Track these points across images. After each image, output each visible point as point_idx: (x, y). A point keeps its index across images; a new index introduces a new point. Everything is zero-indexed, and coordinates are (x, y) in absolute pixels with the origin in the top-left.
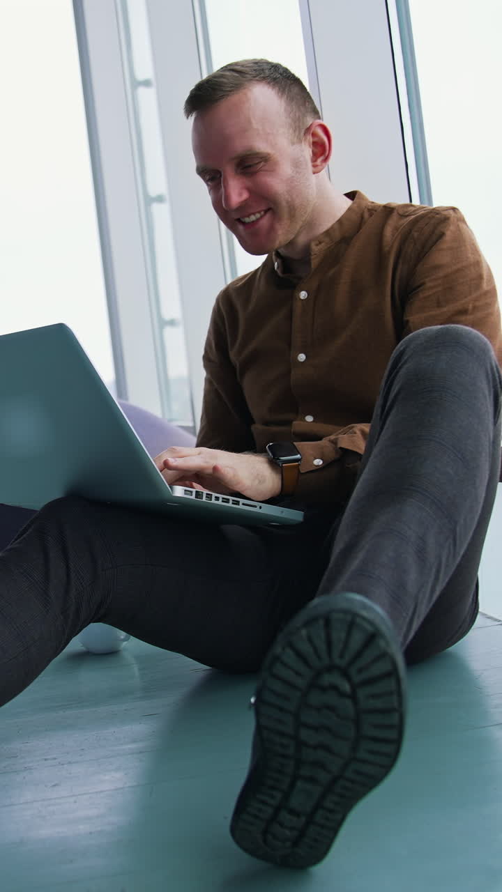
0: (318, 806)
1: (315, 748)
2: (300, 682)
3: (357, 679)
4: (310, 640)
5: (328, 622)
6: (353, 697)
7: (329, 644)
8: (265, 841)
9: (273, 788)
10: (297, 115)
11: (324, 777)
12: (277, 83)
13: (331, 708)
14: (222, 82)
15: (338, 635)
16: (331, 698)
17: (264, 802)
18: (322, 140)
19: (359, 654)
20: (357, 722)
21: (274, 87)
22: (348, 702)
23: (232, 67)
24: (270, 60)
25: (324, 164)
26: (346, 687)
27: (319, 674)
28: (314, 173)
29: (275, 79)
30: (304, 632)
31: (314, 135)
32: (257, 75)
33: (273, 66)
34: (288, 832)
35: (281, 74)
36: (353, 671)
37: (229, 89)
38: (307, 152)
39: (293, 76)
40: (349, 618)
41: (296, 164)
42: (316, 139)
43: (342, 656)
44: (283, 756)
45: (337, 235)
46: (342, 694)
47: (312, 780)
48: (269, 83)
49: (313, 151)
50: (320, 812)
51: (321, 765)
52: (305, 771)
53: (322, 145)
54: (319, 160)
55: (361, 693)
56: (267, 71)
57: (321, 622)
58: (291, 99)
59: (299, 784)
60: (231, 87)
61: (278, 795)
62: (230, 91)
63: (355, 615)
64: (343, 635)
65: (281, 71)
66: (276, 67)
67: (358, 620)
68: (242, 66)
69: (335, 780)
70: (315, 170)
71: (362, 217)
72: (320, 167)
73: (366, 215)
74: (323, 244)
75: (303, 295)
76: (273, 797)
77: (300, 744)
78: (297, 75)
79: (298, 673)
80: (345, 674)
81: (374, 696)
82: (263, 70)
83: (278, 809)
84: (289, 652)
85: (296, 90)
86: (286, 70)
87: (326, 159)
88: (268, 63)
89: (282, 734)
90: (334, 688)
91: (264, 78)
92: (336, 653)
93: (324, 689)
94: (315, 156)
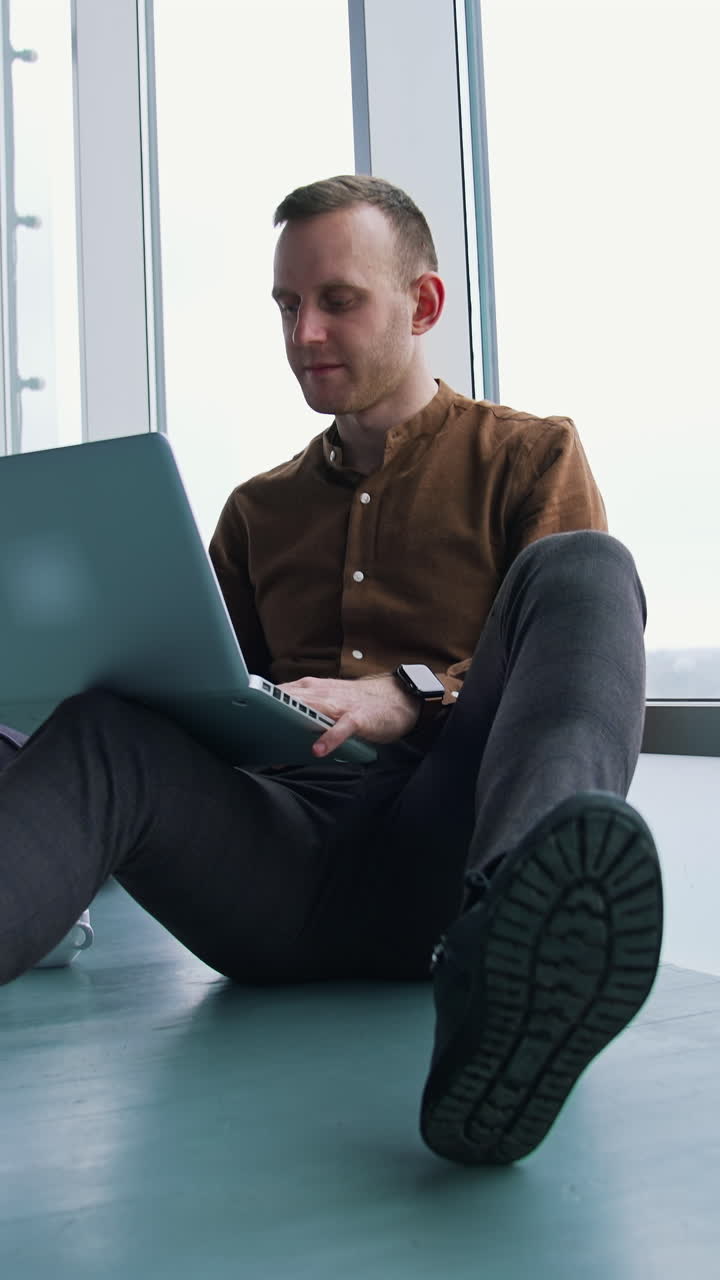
0: (546, 1069)
1: (552, 990)
2: (543, 904)
3: (613, 891)
4: (560, 848)
5: (582, 823)
6: (607, 917)
7: (583, 851)
8: (467, 1133)
9: (489, 1055)
10: (408, 255)
11: (557, 1028)
12: (393, 211)
13: (577, 933)
14: (327, 193)
15: (594, 839)
16: (581, 921)
17: (476, 1077)
18: (432, 297)
19: (618, 860)
20: (609, 949)
21: (387, 215)
22: (601, 924)
23: (343, 179)
24: (392, 184)
25: (428, 327)
26: (599, 904)
27: (567, 892)
28: (413, 333)
29: (391, 206)
30: (552, 840)
31: (423, 288)
32: (370, 196)
33: (392, 191)
34: (500, 1115)
35: (400, 202)
36: (609, 882)
37: (332, 203)
38: (410, 307)
39: (416, 209)
40: (606, 816)
41: (395, 317)
42: (424, 295)
43: (597, 866)
44: (510, 1007)
45: (417, 429)
46: (595, 915)
47: (543, 1035)
48: (382, 209)
49: (418, 309)
50: (547, 1078)
51: (557, 1012)
52: (535, 1025)
53: (432, 303)
54: (424, 320)
55: (617, 911)
56: (383, 195)
57: (574, 825)
58: (405, 235)
59: (526, 1043)
60: (335, 201)
61: (495, 1063)
62: (333, 206)
63: (614, 812)
64: (599, 839)
65: (402, 198)
66: (396, 193)
67: (618, 819)
68: (357, 181)
69: (572, 1030)
70: (416, 330)
71: (447, 414)
72: (422, 329)
73: (453, 412)
74: (400, 437)
75: (365, 498)
76: (487, 1067)
77: (534, 988)
78: (421, 209)
79: (541, 893)
80: (600, 888)
81: (631, 913)
82: (379, 192)
83: (492, 1084)
84: (532, 865)
85: (414, 225)
86: (407, 200)
87: (432, 321)
88: (387, 186)
89: (512, 977)
90: (585, 907)
91: (378, 202)
92: (590, 862)
93: (571, 911)
94: (419, 315)
